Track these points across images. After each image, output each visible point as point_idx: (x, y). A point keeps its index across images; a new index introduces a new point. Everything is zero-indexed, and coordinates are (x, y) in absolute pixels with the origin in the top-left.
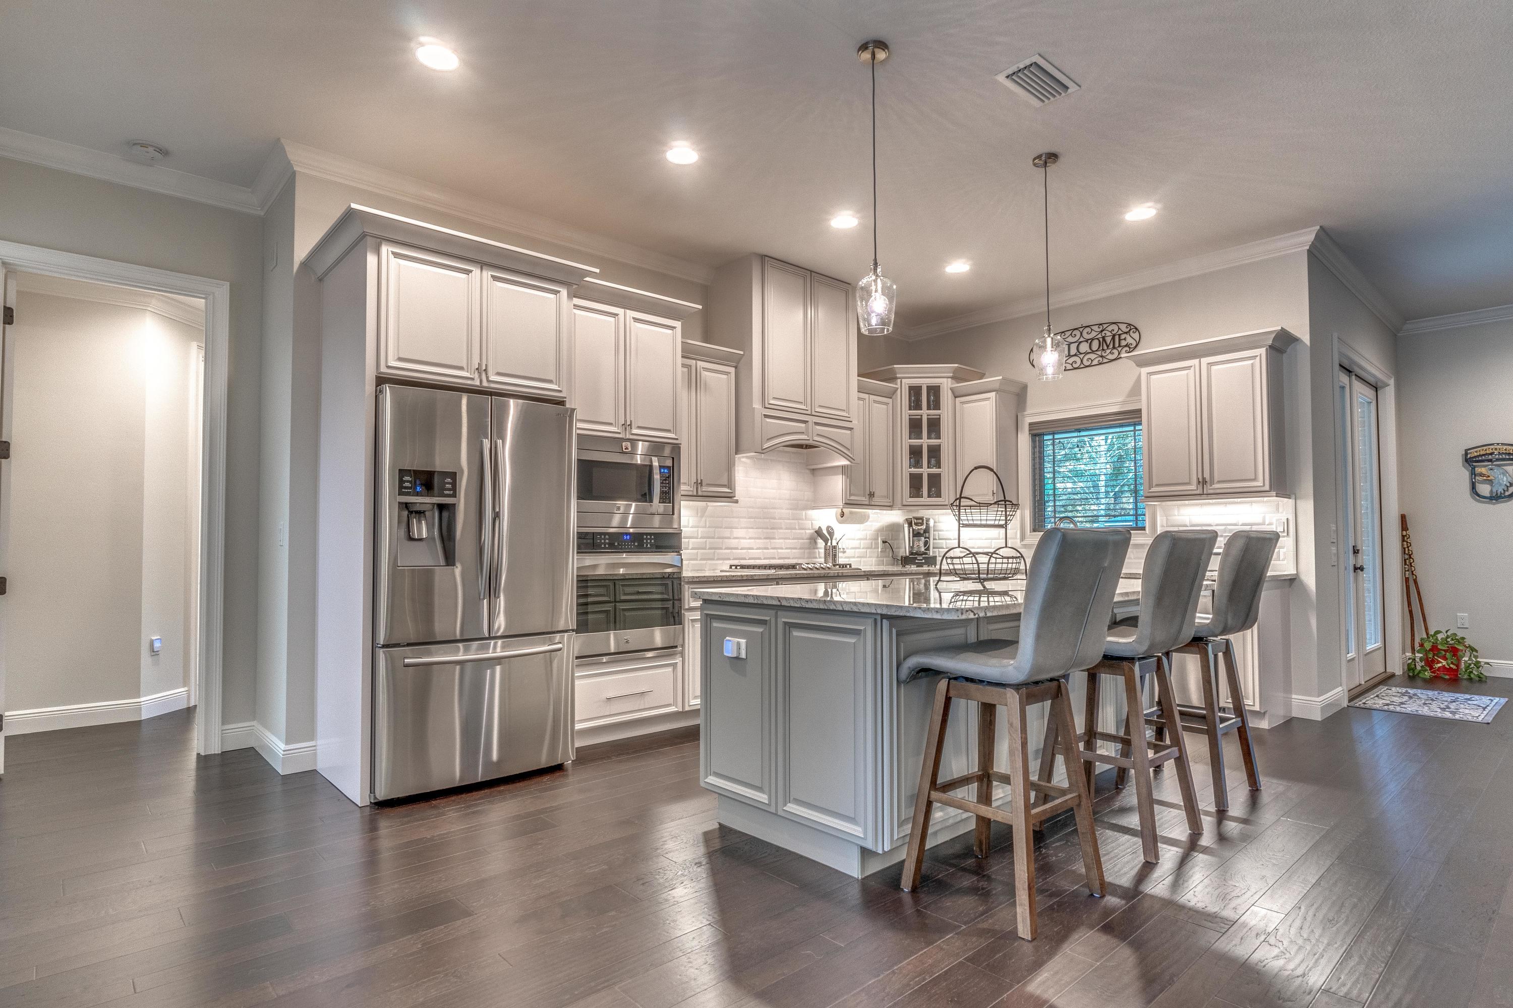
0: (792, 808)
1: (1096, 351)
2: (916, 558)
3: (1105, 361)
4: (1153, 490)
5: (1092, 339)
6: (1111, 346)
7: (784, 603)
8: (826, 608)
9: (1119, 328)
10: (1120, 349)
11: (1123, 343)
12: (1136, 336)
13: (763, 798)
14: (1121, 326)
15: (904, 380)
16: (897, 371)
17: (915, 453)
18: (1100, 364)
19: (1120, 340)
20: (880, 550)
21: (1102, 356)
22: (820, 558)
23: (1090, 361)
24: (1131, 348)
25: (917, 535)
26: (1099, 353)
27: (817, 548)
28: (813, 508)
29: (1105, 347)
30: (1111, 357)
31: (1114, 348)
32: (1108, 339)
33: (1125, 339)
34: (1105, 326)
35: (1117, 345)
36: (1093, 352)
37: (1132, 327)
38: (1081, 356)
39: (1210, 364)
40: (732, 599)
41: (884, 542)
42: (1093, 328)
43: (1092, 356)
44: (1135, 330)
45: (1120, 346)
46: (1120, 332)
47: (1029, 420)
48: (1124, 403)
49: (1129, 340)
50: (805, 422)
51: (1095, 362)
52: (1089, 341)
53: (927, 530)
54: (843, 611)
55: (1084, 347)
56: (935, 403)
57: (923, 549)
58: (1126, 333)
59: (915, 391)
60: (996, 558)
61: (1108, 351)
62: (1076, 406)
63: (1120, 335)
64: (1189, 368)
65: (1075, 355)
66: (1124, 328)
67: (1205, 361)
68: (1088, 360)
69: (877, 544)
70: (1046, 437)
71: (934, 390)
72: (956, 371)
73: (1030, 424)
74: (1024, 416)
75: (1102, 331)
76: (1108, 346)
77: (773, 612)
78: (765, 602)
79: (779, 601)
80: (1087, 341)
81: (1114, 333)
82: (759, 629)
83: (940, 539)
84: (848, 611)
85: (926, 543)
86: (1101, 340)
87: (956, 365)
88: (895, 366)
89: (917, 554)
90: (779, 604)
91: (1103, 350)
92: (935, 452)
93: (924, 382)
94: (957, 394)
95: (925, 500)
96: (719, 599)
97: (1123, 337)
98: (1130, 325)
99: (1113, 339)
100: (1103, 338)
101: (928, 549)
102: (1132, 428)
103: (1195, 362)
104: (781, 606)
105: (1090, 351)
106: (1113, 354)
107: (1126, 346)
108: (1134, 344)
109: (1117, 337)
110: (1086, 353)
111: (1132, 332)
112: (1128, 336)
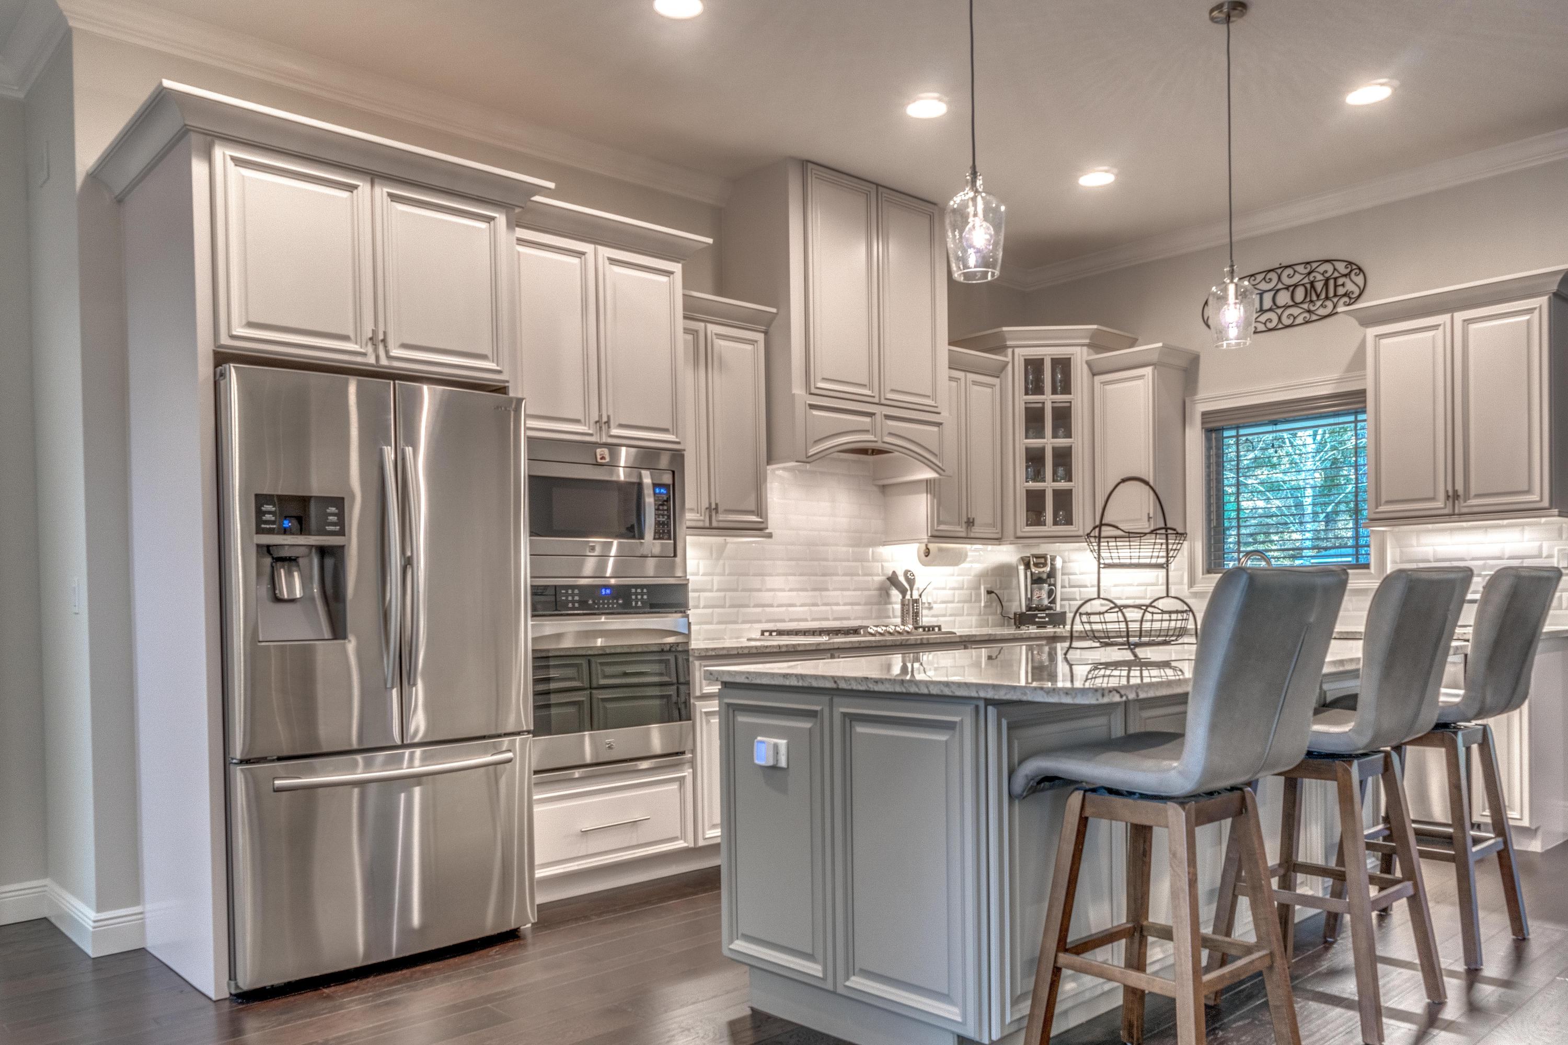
0: (857, 982)
1: (1301, 303)
2: (1036, 616)
3: (1314, 317)
4: (1381, 509)
5: (1296, 286)
6: (1323, 296)
7: (843, 685)
8: (904, 691)
9: (1335, 269)
10: (1335, 300)
11: (1341, 291)
12: (1359, 280)
13: (815, 969)
14: (1338, 265)
15: (1017, 350)
16: (1007, 336)
17: (1035, 459)
18: (1307, 322)
19: (1336, 286)
20: (983, 604)
21: (1309, 311)
22: (895, 617)
23: (1292, 318)
24: (1351, 298)
25: (1037, 580)
26: (1305, 306)
27: (890, 603)
28: (884, 544)
29: (1314, 298)
30: (1322, 312)
31: (1327, 298)
32: (1319, 286)
33: (1343, 285)
34: (1314, 265)
35: (1331, 294)
36: (1296, 305)
37: (1354, 267)
38: (1279, 311)
39: (1467, 322)
40: (765, 681)
41: (989, 592)
42: (1297, 268)
43: (1295, 311)
44: (1357, 271)
45: (1335, 295)
46: (1336, 274)
47: (1202, 407)
48: (1340, 380)
49: (1350, 287)
50: (871, 415)
51: (1300, 320)
52: (1291, 289)
53: (1052, 574)
54: (930, 695)
55: (1284, 298)
56: (1064, 385)
57: (1046, 602)
58: (1345, 276)
59: (1034, 366)
60: (1153, 613)
61: (1319, 303)
62: (1272, 386)
63: (1335, 279)
64: (1435, 327)
65: (1270, 310)
66: (1341, 267)
67: (1460, 316)
68: (1288, 317)
69: (978, 595)
70: (1226, 434)
71: (1063, 365)
72: (1094, 335)
73: (1204, 414)
74: (1194, 402)
75: (1309, 273)
76: (1318, 296)
77: (826, 699)
78: (815, 684)
79: (835, 682)
80: (1287, 288)
81: (1327, 275)
82: (806, 725)
83: (1071, 587)
84: (937, 696)
85: (1051, 593)
86: (1308, 286)
87: (1095, 327)
88: (1005, 329)
89: (1036, 609)
90: (834, 686)
91: (1311, 301)
92: (1063, 458)
93: (1047, 353)
94: (1095, 370)
95: (1049, 528)
96: (746, 681)
97: (1340, 281)
98: (1350, 263)
99: (1326, 284)
100: (1312, 283)
101: (1053, 602)
102: (1352, 418)
103: (1445, 318)
104: (838, 689)
105: (1291, 303)
106: (1326, 307)
107: (1345, 295)
108: (1357, 292)
109: (1331, 282)
110: (1287, 307)
111: (1353, 275)
112: (1347, 281)
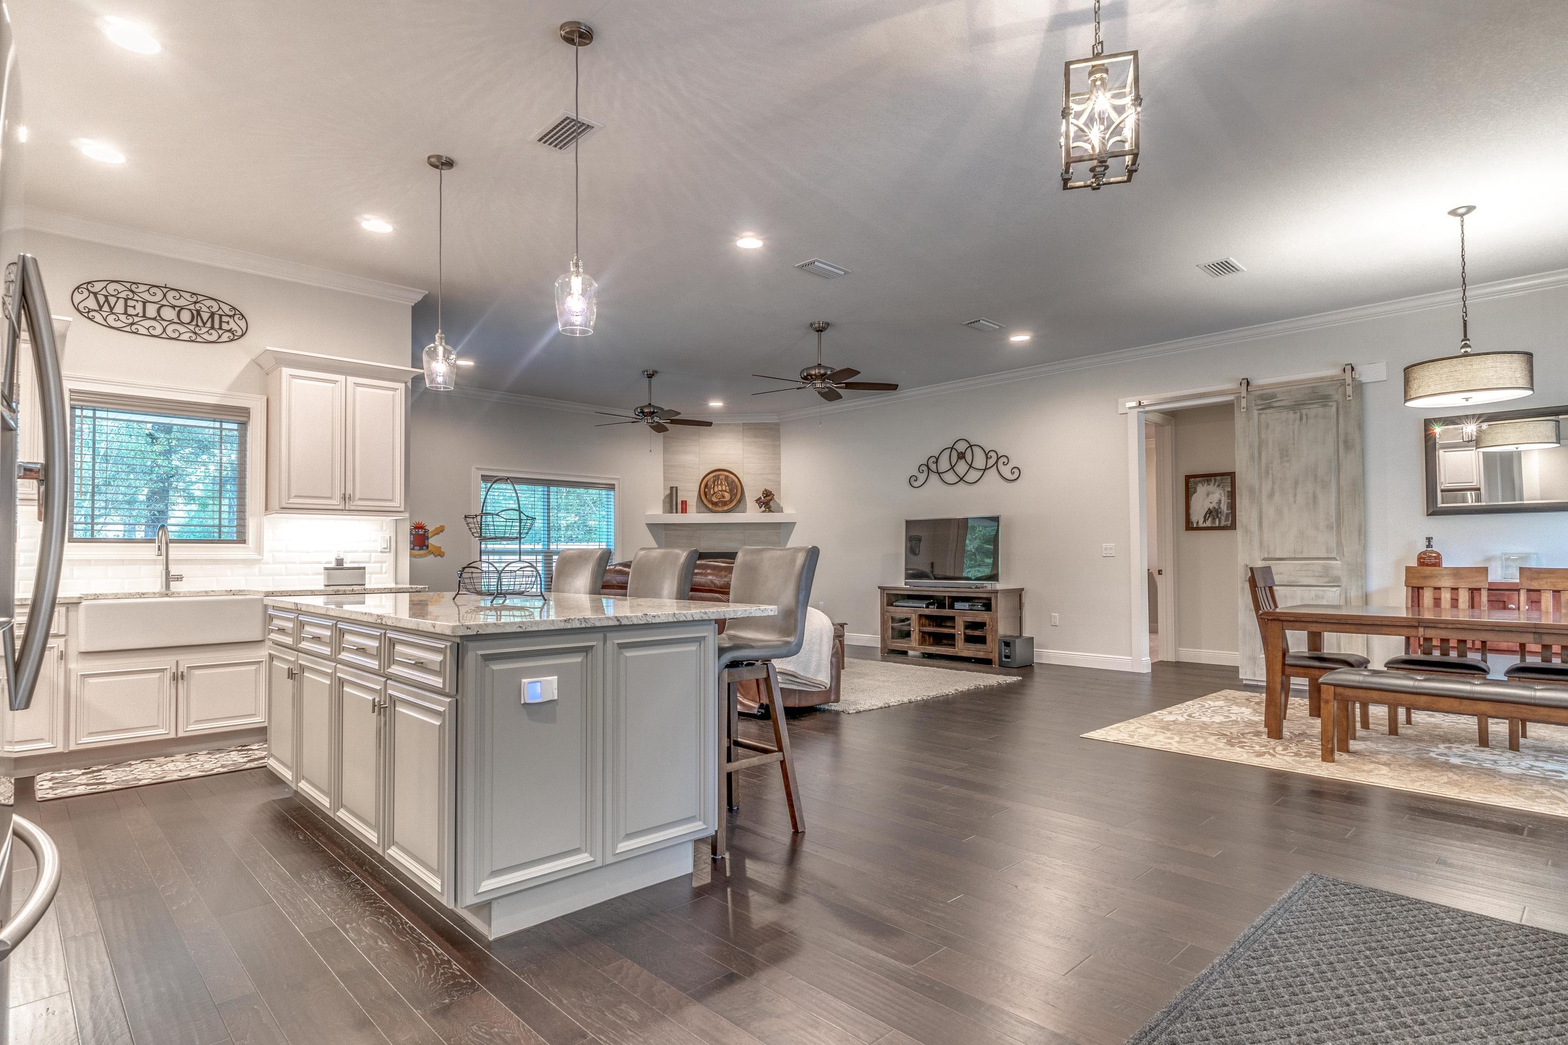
0: (624, 846)
1: (188, 324)
3: (199, 339)
4: (291, 501)
5: (182, 308)
6: (208, 325)
9: (220, 308)
10: (220, 332)
11: (225, 326)
12: (242, 323)
14: (222, 305)
18: (191, 341)
19: (221, 322)
21: (195, 333)
23: (177, 333)
24: (235, 337)
26: (192, 328)
29: (200, 324)
30: (207, 337)
31: (212, 328)
32: (205, 316)
33: (228, 323)
34: (200, 298)
35: (217, 326)
36: (182, 323)
37: (237, 312)
38: (165, 324)
39: (356, 384)
42: (182, 294)
43: (182, 329)
45: (220, 328)
46: (220, 312)
47: (69, 385)
48: (224, 396)
49: (232, 325)
51: (185, 337)
52: (177, 309)
55: (168, 313)
58: (230, 316)
61: (204, 330)
63: (221, 316)
64: (335, 382)
65: (154, 319)
66: (226, 309)
67: (352, 380)
68: (174, 331)
73: (72, 391)
75: (196, 303)
76: (204, 324)
77: (601, 635)
80: (174, 307)
81: (213, 310)
82: (577, 659)
86: (195, 313)
91: (197, 325)
97: (225, 319)
98: (234, 308)
99: (212, 317)
100: (198, 312)
102: (217, 425)
103: (340, 378)
104: (620, 625)
105: (176, 320)
106: (211, 334)
107: (230, 331)
108: (240, 333)
109: (217, 318)
110: (171, 322)
111: (236, 317)
112: (231, 321)
